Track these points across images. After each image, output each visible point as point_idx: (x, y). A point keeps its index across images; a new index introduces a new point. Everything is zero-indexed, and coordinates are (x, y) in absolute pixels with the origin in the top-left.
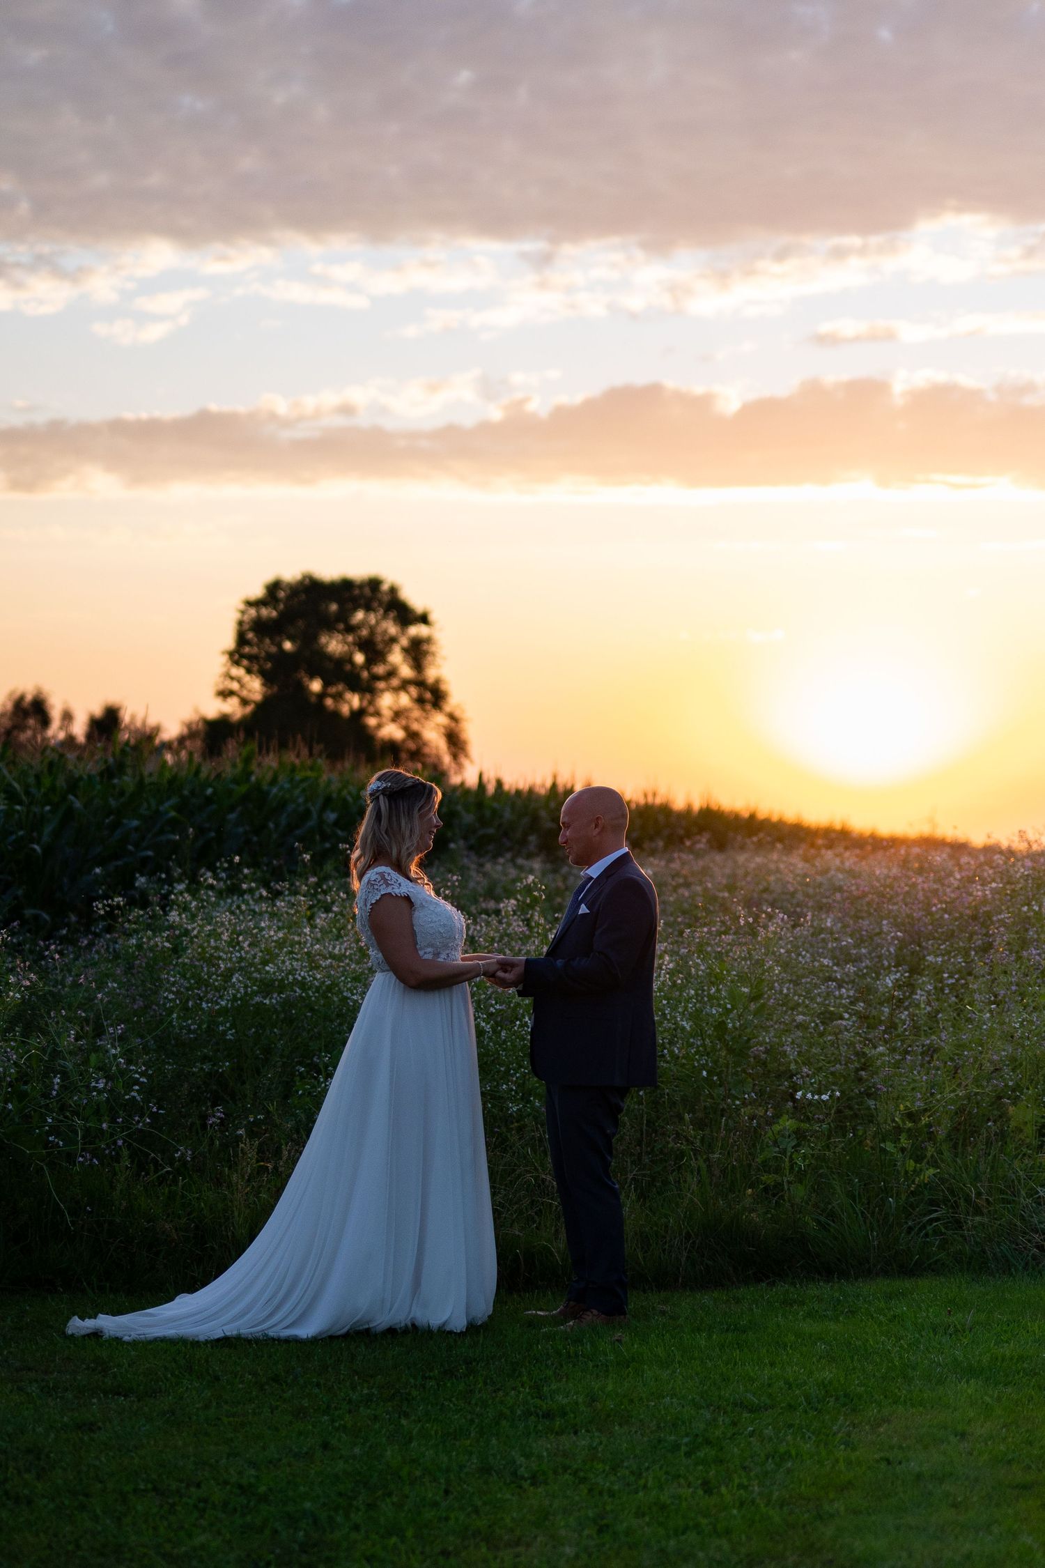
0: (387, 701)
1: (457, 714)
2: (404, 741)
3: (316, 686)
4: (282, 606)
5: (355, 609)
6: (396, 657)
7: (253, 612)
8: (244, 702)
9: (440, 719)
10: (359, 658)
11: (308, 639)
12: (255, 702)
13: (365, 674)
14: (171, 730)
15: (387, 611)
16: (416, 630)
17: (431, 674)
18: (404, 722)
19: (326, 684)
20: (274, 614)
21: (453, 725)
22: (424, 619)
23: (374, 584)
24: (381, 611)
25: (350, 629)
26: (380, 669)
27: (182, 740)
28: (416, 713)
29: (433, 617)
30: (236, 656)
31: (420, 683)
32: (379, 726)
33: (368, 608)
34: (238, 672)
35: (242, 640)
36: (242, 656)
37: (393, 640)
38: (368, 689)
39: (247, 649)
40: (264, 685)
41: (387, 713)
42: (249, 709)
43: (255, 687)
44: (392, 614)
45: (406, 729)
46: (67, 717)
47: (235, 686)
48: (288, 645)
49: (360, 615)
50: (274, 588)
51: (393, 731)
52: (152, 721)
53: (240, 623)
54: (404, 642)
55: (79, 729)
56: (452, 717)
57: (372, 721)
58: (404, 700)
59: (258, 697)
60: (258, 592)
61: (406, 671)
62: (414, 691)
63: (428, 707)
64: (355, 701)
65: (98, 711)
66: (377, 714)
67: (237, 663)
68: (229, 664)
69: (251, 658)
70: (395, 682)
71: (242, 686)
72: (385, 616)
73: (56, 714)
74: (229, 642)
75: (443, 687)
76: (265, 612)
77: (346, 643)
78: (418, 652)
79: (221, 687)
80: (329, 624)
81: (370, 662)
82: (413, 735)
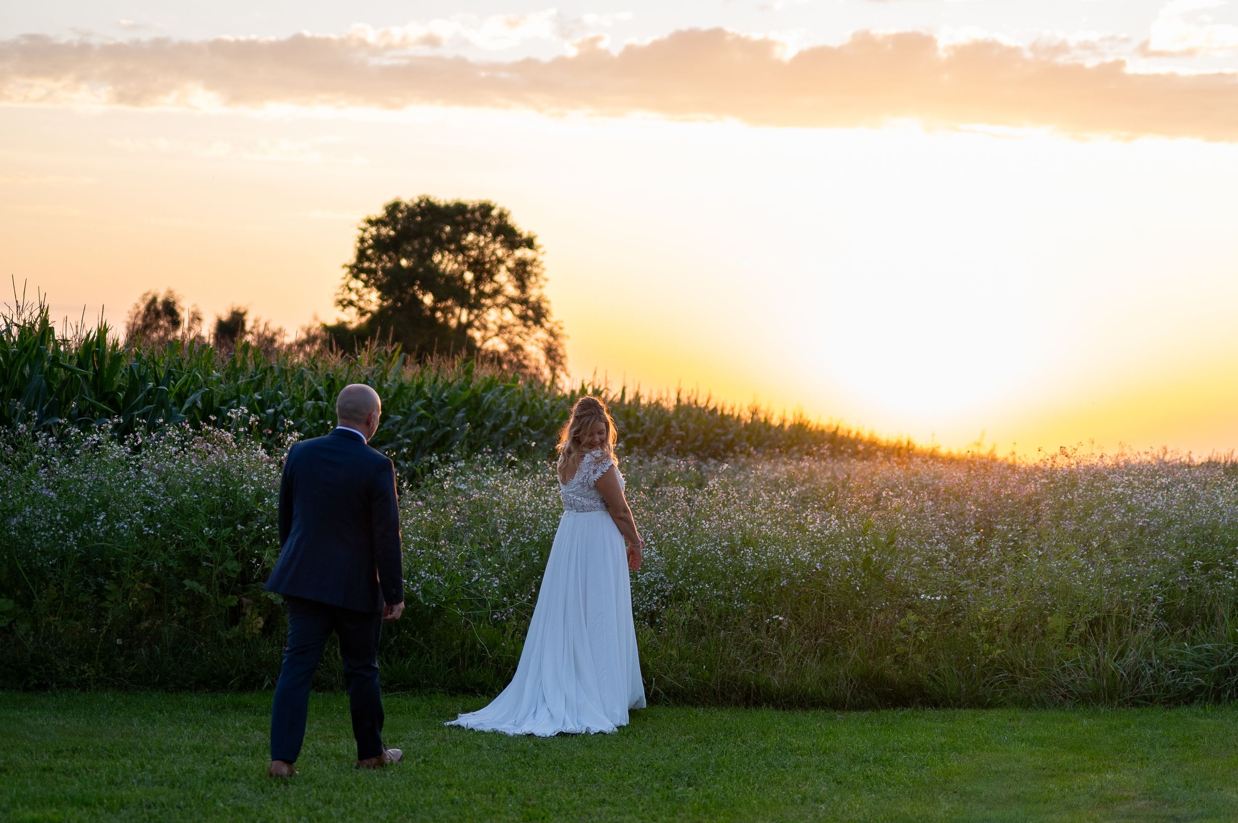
0: (492, 316)
1: (556, 330)
2: (505, 354)
3: (428, 299)
4: (399, 227)
5: (467, 232)
6: (502, 276)
7: (373, 230)
8: (362, 312)
9: (540, 334)
10: (469, 276)
11: (424, 257)
12: (370, 312)
13: (473, 291)
14: (291, 335)
15: (495, 236)
16: (522, 253)
17: (533, 294)
18: (506, 336)
19: (438, 299)
20: (392, 233)
21: (551, 339)
22: (529, 243)
23: (486, 209)
24: (490, 235)
25: (462, 249)
26: (488, 288)
27: (301, 345)
28: (519, 329)
29: (537, 242)
30: (356, 271)
31: (524, 302)
32: (484, 340)
33: (479, 231)
34: (358, 284)
35: (362, 255)
36: (362, 270)
37: (500, 261)
38: (474, 304)
39: (366, 264)
40: (381, 298)
41: (493, 328)
42: (364, 320)
43: (373, 299)
44: (501, 238)
45: (509, 343)
46: (196, 318)
47: (354, 297)
48: (404, 262)
49: (471, 237)
50: (394, 208)
51: (497, 344)
52: (274, 326)
53: (362, 240)
54: (510, 263)
55: (207, 330)
56: (551, 333)
57: (477, 335)
58: (508, 316)
59: (374, 308)
60: (379, 212)
61: (511, 290)
62: (517, 308)
63: (530, 323)
64: (464, 315)
65: (225, 316)
66: (485, 327)
67: (356, 276)
68: (350, 276)
69: (369, 271)
70: (500, 299)
71: (361, 297)
72: (494, 240)
73: (185, 316)
74: (351, 257)
75: (544, 305)
76: (384, 231)
77: (456, 261)
78: (522, 272)
79: (340, 297)
80: (441, 245)
81: (478, 280)
82: (516, 348)
